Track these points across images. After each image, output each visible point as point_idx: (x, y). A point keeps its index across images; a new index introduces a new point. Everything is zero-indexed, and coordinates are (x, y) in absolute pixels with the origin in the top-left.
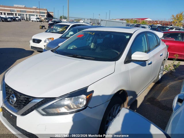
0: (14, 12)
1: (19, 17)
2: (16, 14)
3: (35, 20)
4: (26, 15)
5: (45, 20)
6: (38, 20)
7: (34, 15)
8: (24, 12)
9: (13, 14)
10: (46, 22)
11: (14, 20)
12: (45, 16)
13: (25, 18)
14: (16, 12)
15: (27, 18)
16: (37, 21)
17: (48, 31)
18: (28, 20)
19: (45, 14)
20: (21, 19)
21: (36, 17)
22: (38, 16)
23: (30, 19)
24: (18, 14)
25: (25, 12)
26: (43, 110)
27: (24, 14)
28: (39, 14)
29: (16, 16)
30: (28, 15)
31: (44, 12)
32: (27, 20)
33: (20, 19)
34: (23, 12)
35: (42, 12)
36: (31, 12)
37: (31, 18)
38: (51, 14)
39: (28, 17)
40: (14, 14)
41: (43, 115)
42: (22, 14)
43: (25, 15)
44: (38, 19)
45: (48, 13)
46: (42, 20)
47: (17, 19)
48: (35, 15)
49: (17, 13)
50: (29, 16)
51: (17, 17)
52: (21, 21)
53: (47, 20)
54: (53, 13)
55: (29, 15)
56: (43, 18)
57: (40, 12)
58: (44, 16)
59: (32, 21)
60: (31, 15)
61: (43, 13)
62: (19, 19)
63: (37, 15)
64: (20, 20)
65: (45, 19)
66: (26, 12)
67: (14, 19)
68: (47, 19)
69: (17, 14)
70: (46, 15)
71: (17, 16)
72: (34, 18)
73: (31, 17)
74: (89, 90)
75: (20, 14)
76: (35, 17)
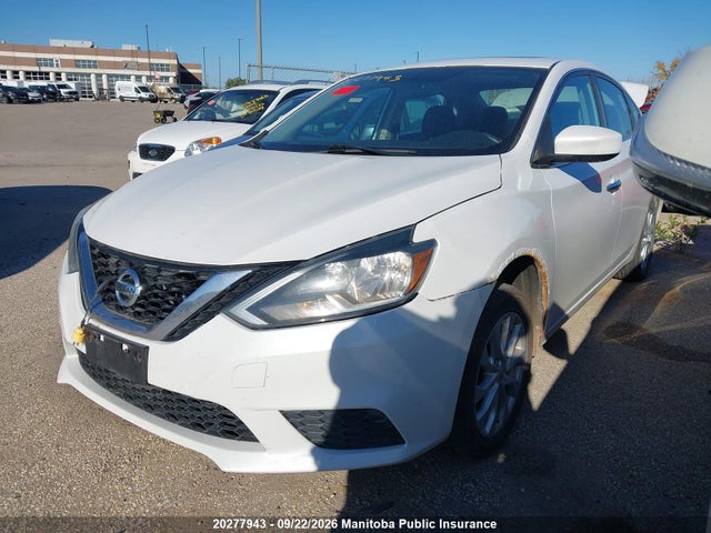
0: (52, 65)
1: (72, 85)
2: (58, 75)
3: (134, 94)
4: (99, 76)
5: (169, 96)
6: (144, 95)
7: (128, 77)
8: (90, 67)
9: (47, 74)
10: (176, 100)
11: (51, 95)
12: (171, 80)
13: (94, 90)
14: (57, 65)
15: (101, 90)
16: (142, 100)
17: (196, 117)
18: (105, 95)
19: (168, 70)
20: (80, 94)
21: (136, 85)
22: (144, 79)
23: (112, 93)
24: (68, 74)
25: (95, 65)
26: (253, 309)
27: (89, 75)
28: (148, 73)
29: (60, 83)
30: (104, 78)
31: (168, 65)
32: (101, 96)
33: (76, 93)
34: (84, 67)
35: (157, 65)
36: (115, 65)
37: (116, 88)
38: (190, 71)
39: (105, 86)
40: (52, 76)
41: (255, 328)
42: (83, 75)
43: (93, 77)
44: (145, 89)
45: (181, 67)
46: (160, 93)
47: (62, 91)
48: (133, 78)
49: (64, 71)
50: (108, 81)
51: (64, 87)
52: (77, 99)
53: (177, 96)
54: (198, 67)
55: (109, 76)
56: (162, 88)
57: (150, 64)
58: (167, 78)
59: (122, 98)
60: (117, 76)
61: (162, 67)
62: (70, 93)
63: (138, 78)
64: (74, 96)
65: (169, 91)
66: (95, 67)
67: (51, 93)
68: (176, 90)
69: (63, 76)
70: (174, 74)
71: (64, 80)
72: (126, 88)
73: (119, 83)
74: (418, 238)
75: (76, 74)
76: (133, 84)
